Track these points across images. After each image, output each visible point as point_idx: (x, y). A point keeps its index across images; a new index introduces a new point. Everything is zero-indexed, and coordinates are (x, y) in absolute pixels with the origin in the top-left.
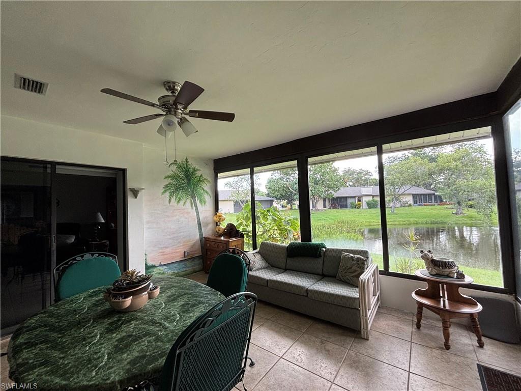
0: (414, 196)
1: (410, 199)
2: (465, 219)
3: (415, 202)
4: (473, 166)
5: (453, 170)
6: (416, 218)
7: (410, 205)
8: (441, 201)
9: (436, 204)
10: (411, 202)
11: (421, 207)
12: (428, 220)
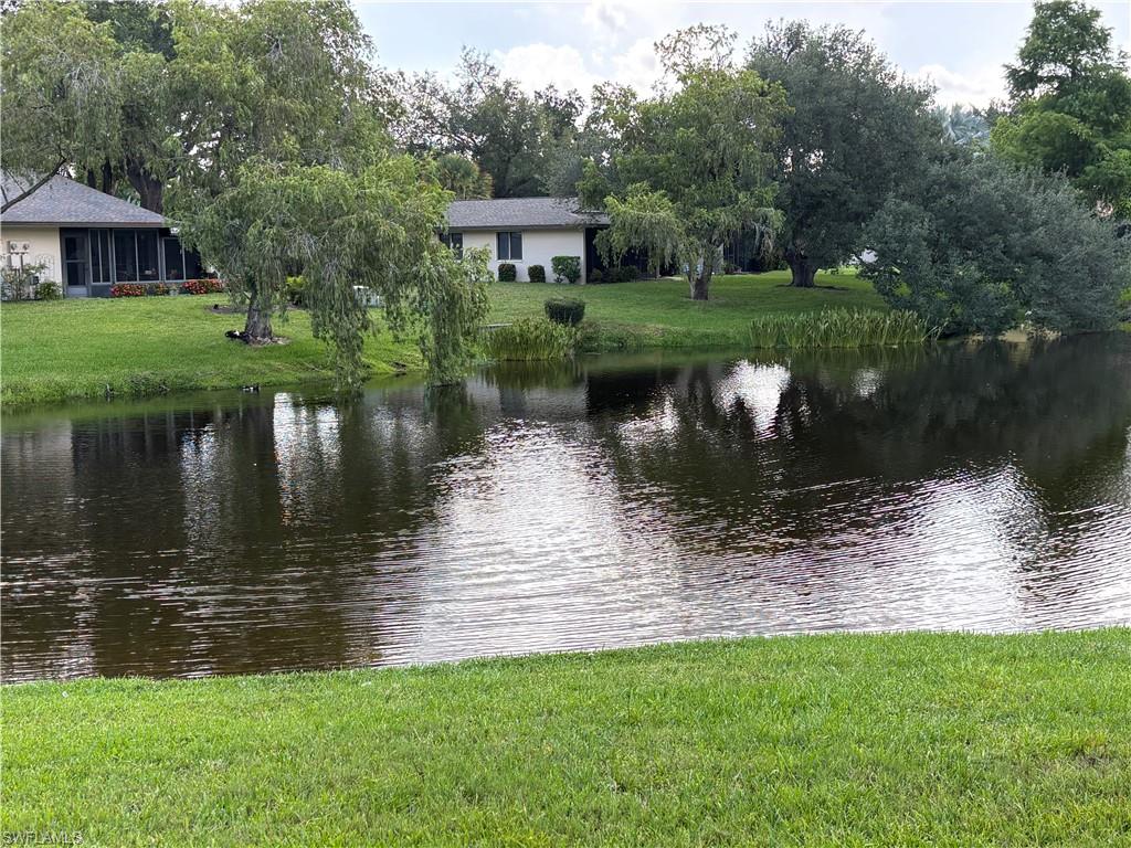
0: (73, 238)
1: (47, 258)
2: (277, 364)
3: (73, 275)
4: (308, 94)
5: (231, 101)
6: (61, 369)
7: (47, 293)
8: (197, 271)
9: (174, 284)
10: (54, 274)
11: (103, 305)
12: (119, 376)
